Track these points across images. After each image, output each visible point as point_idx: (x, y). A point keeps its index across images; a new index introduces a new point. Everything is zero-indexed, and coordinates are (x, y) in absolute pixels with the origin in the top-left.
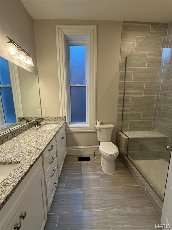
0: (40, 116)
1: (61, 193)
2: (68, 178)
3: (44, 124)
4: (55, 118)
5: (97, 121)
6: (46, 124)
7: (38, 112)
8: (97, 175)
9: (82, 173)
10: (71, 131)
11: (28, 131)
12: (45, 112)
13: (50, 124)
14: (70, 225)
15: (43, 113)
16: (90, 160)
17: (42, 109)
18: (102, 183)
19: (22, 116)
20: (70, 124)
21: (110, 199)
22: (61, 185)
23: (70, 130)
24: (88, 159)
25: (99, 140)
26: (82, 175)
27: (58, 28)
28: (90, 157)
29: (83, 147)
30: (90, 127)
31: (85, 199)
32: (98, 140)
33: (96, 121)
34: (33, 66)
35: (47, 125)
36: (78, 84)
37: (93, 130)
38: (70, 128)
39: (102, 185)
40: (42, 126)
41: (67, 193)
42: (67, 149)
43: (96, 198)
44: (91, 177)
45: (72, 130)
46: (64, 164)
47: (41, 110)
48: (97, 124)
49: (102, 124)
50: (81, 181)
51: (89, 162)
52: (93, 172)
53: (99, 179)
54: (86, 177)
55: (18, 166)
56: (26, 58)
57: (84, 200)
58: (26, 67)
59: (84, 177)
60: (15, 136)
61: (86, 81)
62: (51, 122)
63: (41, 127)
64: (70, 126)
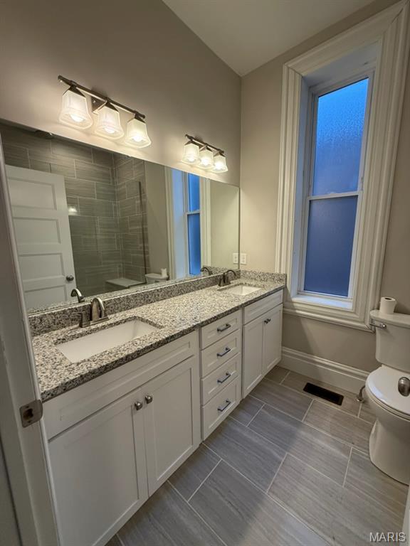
0: (235, 268)
1: (239, 430)
2: (263, 411)
3: (238, 285)
4: (263, 275)
5: (383, 299)
6: (242, 284)
7: (234, 259)
8: (345, 450)
9: (302, 421)
10: (297, 311)
11: (204, 290)
12: (245, 260)
13: (249, 285)
14: (230, 491)
15: (241, 262)
16: (340, 404)
17: (241, 254)
18: (347, 476)
19: (209, 265)
20: (299, 293)
21: (353, 529)
22: (243, 414)
23: (295, 309)
24: (336, 399)
25: (378, 358)
26: (298, 424)
27: (289, 68)
28: (342, 397)
29: (326, 362)
30: (355, 313)
31: (281, 474)
32: (375, 357)
33: (380, 300)
34: (227, 170)
35: (244, 288)
36: (332, 193)
37: (364, 322)
38: (295, 305)
39: (345, 481)
40: (232, 287)
41: (250, 437)
42: (282, 352)
43: (310, 496)
44: (319, 442)
45: (299, 310)
46: (263, 380)
47: (239, 255)
48: (381, 308)
49: (398, 310)
50: (291, 436)
51: (333, 407)
52: (333, 435)
53: (347, 463)
54: (309, 436)
55: (158, 330)
56: (215, 161)
57: (278, 474)
58: (216, 175)
59: (303, 433)
60: (183, 294)
61: (360, 180)
62: (253, 283)
63: (229, 288)
64: (295, 299)
